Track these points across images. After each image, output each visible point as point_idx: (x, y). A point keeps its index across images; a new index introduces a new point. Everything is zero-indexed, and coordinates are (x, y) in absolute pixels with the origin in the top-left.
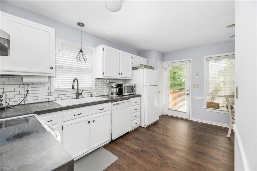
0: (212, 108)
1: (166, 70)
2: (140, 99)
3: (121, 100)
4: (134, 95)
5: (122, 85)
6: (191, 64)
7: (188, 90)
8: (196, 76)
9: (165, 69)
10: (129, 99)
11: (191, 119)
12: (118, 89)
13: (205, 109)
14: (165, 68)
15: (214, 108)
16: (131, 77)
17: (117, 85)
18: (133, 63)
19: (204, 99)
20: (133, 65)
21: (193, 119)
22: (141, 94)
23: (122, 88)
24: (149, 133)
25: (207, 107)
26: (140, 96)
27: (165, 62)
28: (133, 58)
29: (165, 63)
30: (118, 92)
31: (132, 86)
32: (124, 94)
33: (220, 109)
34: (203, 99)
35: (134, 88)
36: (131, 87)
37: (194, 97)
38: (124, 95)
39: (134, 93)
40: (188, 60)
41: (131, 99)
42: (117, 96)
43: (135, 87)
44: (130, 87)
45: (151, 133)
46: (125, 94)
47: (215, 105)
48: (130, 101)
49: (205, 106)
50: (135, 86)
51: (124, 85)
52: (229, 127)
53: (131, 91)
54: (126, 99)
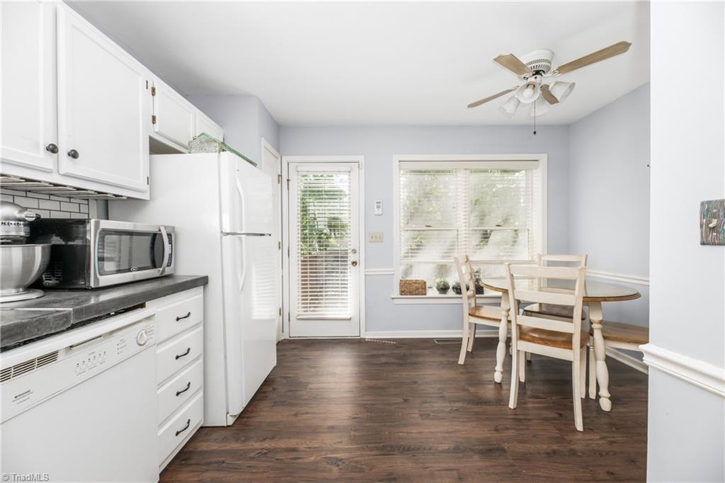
0: (412, 295)
1: (288, 185)
2: (202, 295)
3: (73, 327)
4: (167, 283)
5: (83, 222)
6: (362, 172)
7: (354, 251)
8: (376, 209)
9: (285, 182)
10: (142, 306)
11: (363, 336)
12: (38, 251)
13: (396, 301)
14: (285, 178)
15: (416, 294)
16: (147, 187)
17: (30, 224)
18: (154, 118)
19: (393, 275)
20: (157, 127)
21: (368, 336)
22: (203, 274)
23: (78, 242)
24: (257, 445)
25: (401, 294)
26: (203, 282)
27: (283, 157)
28: (153, 90)
29: (285, 159)
30: (42, 272)
31: (155, 237)
32: (97, 280)
33: (428, 295)
34: (392, 273)
35: (167, 247)
36: (149, 239)
37: (372, 271)
38: (102, 284)
39: (168, 271)
40: (357, 160)
41: (152, 307)
42: (34, 295)
43: (170, 242)
44: (135, 237)
45: (266, 445)
46: (105, 281)
47: (417, 285)
48: (149, 318)
49: (396, 293)
50: (169, 235)
51: (97, 224)
52: (461, 336)
53: (149, 264)
54: (117, 313)
